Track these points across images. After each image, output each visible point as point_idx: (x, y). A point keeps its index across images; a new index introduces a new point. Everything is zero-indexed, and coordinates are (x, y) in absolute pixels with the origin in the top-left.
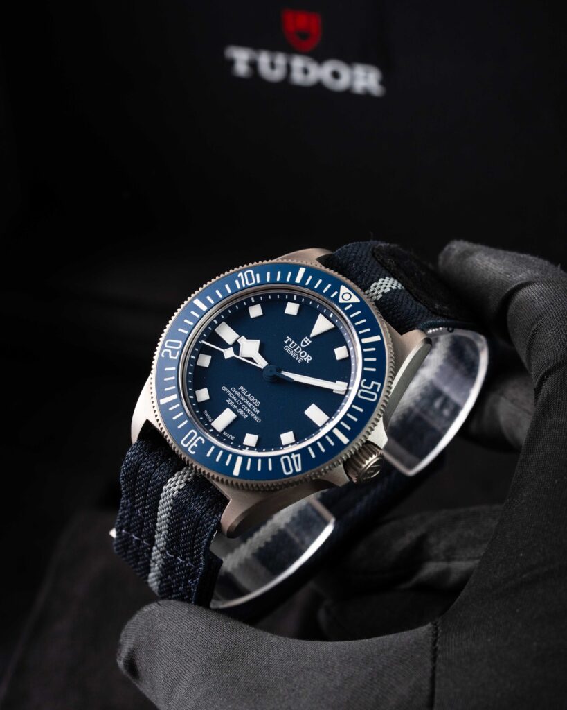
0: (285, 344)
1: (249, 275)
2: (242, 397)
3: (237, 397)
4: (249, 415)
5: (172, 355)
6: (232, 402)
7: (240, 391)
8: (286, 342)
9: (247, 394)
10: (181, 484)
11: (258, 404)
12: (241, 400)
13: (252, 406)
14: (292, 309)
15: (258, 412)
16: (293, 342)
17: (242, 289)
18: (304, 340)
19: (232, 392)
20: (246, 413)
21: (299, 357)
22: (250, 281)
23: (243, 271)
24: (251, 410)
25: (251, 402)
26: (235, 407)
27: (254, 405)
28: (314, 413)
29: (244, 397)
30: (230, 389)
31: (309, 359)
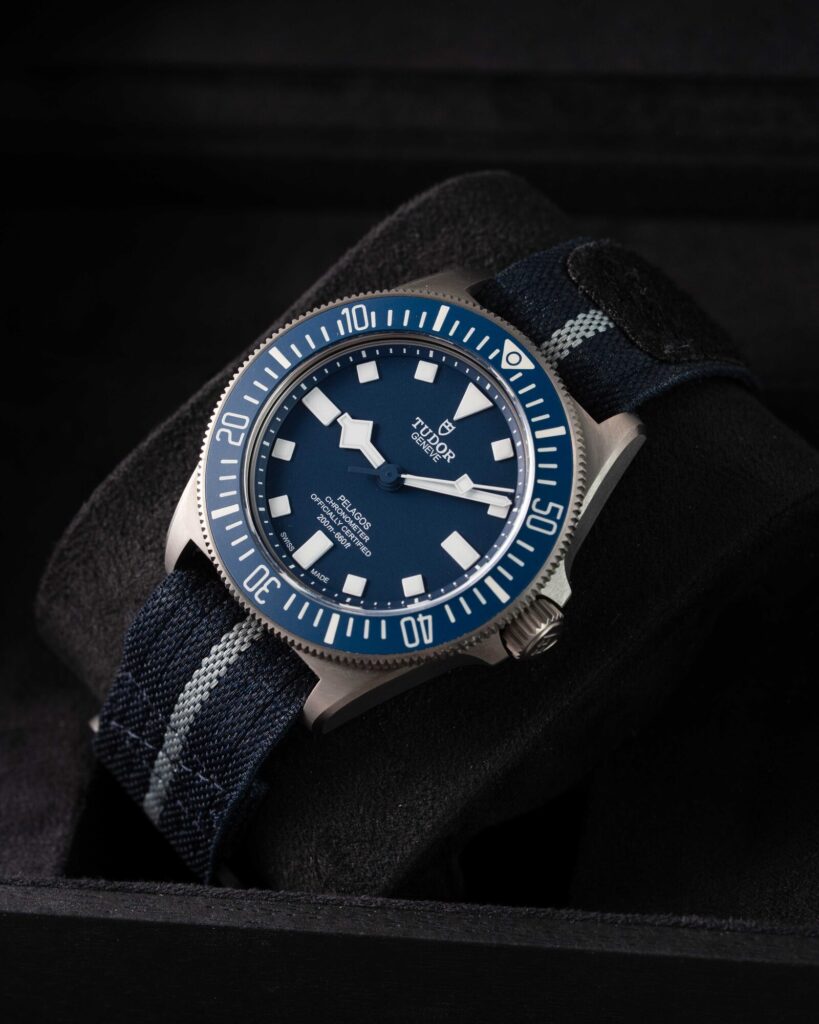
0: (414, 430)
1: (359, 312)
2: (342, 514)
3: (335, 512)
4: (353, 544)
5: (233, 440)
6: (326, 521)
7: (339, 503)
8: (415, 426)
9: (350, 509)
11: (367, 525)
12: (340, 518)
13: (358, 529)
14: (426, 372)
15: (367, 539)
16: (426, 427)
17: (349, 337)
18: (443, 424)
19: (327, 504)
20: (349, 540)
21: (435, 451)
22: (361, 323)
23: (350, 305)
24: (357, 535)
25: (357, 522)
26: (331, 528)
27: (361, 527)
28: (457, 547)
29: (347, 513)
30: (323, 500)
31: (450, 457)
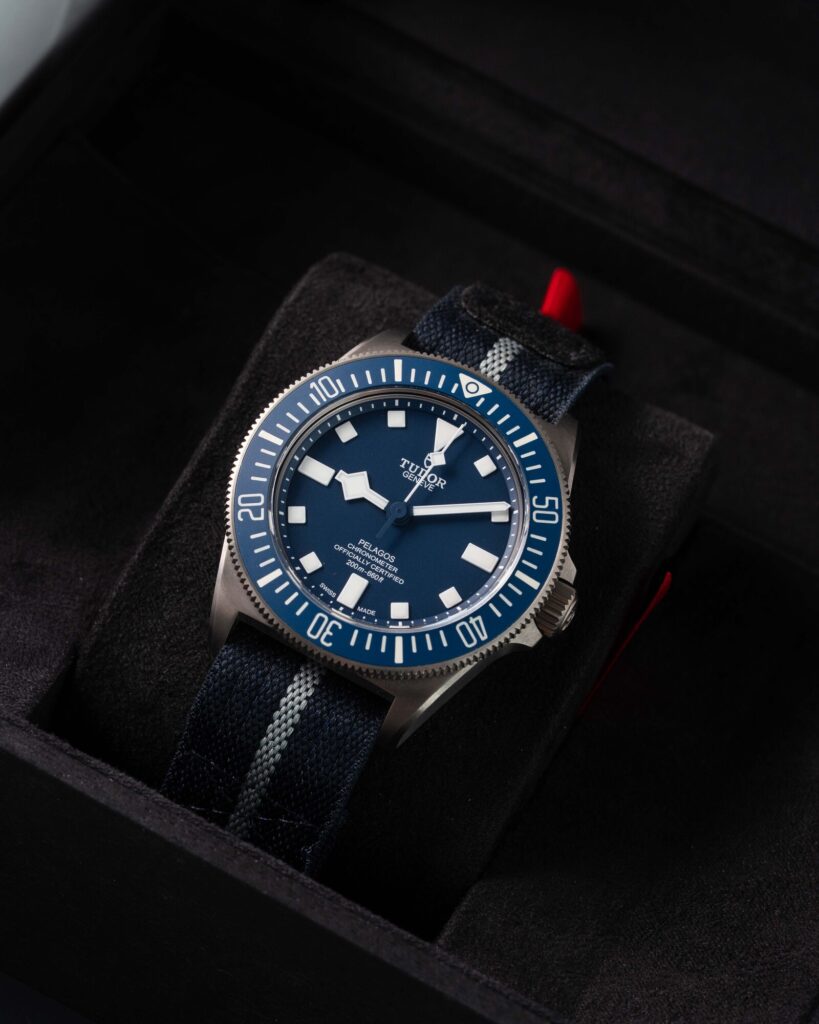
0: (403, 470)
1: (325, 382)
2: (367, 555)
3: (360, 555)
4: (386, 577)
5: (255, 516)
6: (355, 565)
7: (361, 546)
8: (403, 466)
9: (372, 548)
10: (307, 690)
11: (392, 559)
12: (367, 558)
13: (385, 565)
14: (396, 419)
15: (396, 570)
16: (413, 464)
17: (324, 406)
18: (427, 459)
19: (350, 550)
20: (380, 575)
21: (428, 483)
22: (332, 391)
23: (315, 379)
24: (386, 569)
25: (382, 558)
26: (362, 569)
27: (387, 561)
28: (476, 555)
29: (370, 553)
30: (346, 547)
31: (442, 484)
